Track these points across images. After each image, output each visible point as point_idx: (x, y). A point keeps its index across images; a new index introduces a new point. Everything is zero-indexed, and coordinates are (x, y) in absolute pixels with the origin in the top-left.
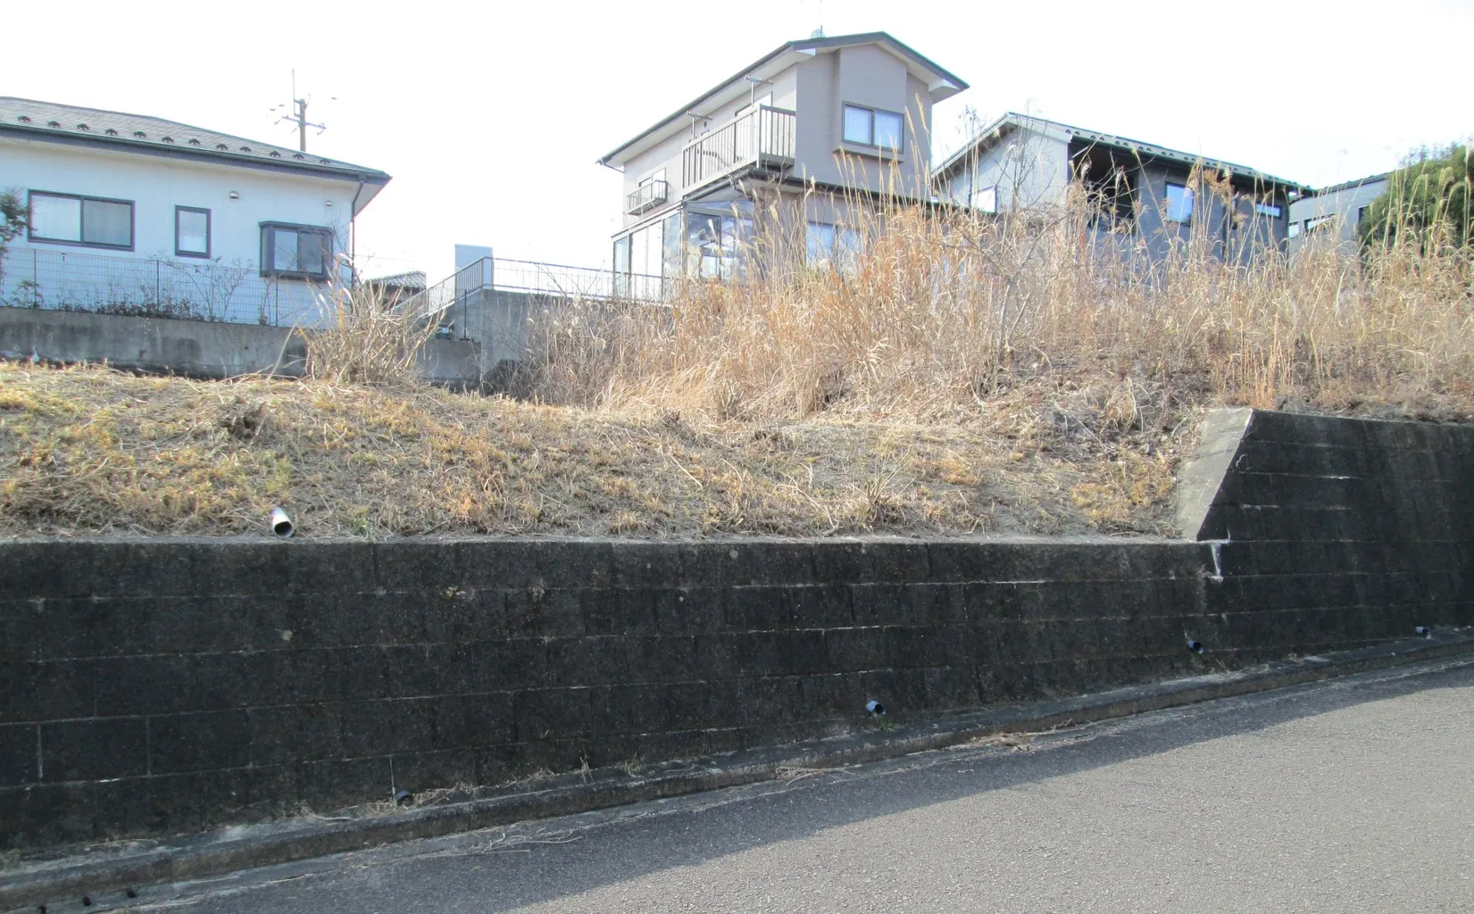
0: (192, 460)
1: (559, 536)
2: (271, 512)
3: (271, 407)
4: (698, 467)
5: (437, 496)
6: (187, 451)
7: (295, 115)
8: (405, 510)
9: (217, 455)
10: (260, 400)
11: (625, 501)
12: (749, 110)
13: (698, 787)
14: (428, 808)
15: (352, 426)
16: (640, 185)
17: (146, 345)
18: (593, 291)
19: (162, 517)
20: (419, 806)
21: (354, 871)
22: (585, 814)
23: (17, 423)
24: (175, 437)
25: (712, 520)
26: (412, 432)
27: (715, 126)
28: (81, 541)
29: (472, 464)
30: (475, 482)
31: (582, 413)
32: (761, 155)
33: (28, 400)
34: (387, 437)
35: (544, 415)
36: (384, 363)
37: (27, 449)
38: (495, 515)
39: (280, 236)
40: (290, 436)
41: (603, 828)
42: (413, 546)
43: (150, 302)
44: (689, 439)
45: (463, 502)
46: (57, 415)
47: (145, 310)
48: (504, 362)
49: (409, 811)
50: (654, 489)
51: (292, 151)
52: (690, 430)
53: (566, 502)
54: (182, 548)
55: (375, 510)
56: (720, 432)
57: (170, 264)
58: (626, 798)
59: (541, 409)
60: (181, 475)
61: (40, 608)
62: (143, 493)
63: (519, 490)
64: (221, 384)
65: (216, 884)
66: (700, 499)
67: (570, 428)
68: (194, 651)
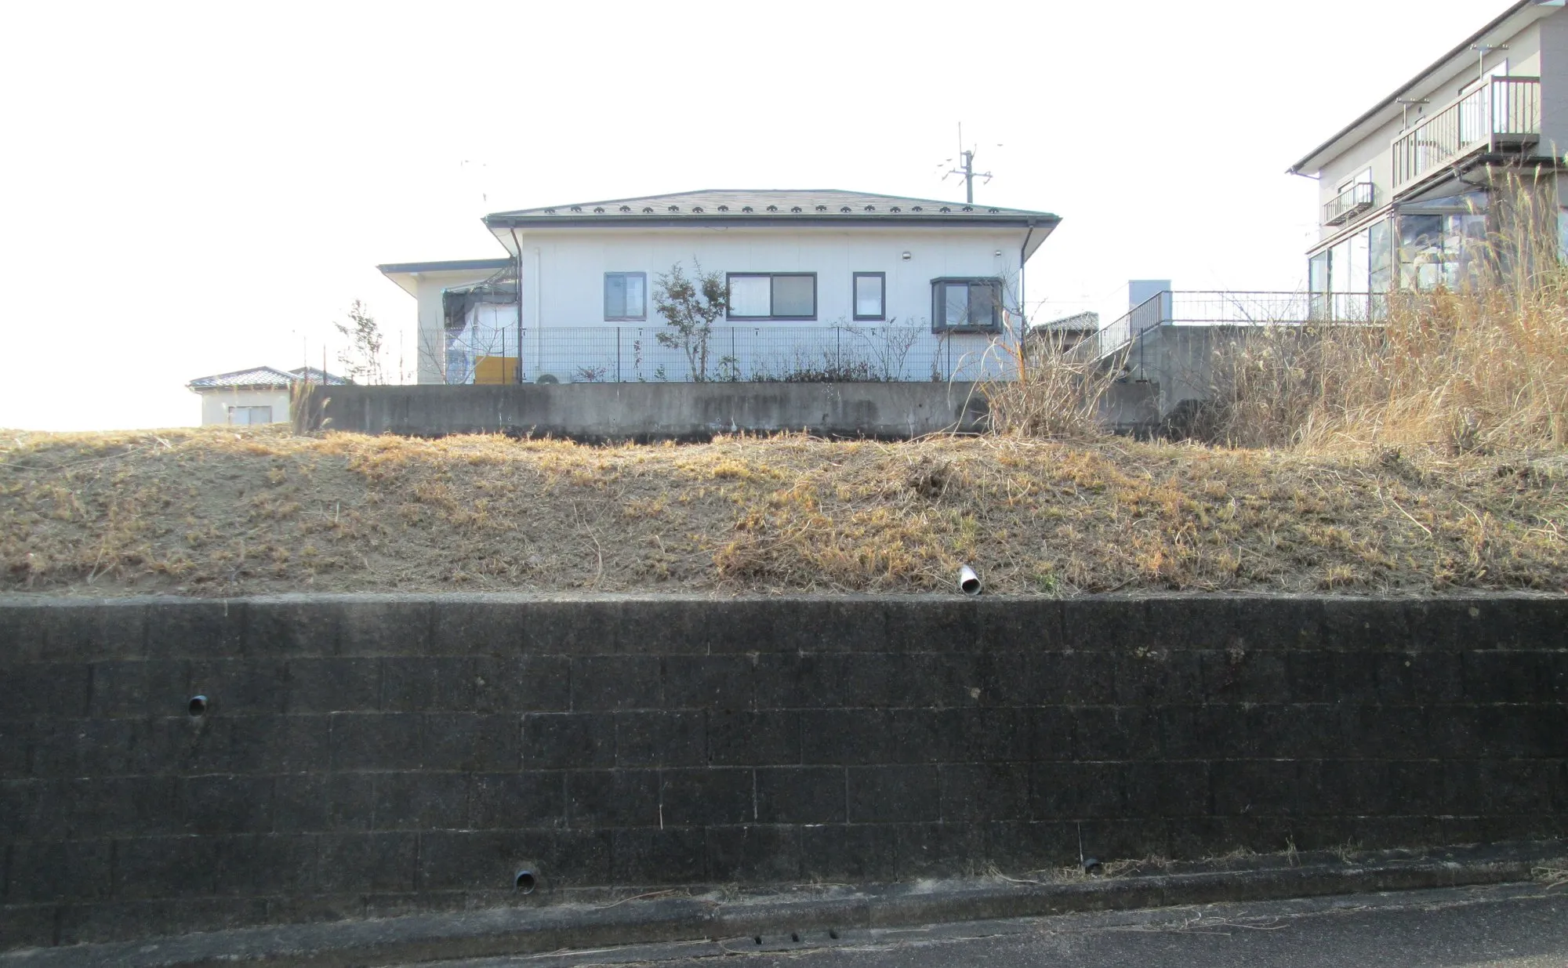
0: (884, 520)
1: (1261, 592)
2: (958, 570)
3: (956, 465)
4: (1426, 512)
5: (1125, 551)
6: (880, 511)
7: (962, 167)
8: (1091, 565)
9: (907, 514)
10: (945, 459)
11: (1337, 553)
12: (1478, 84)
13: (1430, 882)
14: (1118, 878)
15: (1035, 480)
16: (1340, 190)
17: (829, 409)
18: (1286, 318)
19: (858, 576)
20: (1108, 876)
21: (1043, 937)
22: (1292, 900)
23: (734, 490)
24: (868, 499)
25: (1445, 572)
26: (1098, 484)
27: (1432, 110)
28: (790, 598)
29: (1162, 516)
30: (1165, 535)
31: (1283, 455)
32: (1494, 135)
33: (742, 469)
34: (1071, 491)
35: (1239, 459)
36: (1065, 413)
37: (742, 514)
38: (1188, 570)
39: (951, 291)
40: (975, 493)
41: (1314, 918)
42: (1102, 603)
43: (832, 368)
44: (1412, 479)
45: (1153, 557)
46: (766, 482)
47: (827, 375)
48: (1184, 404)
49: (1097, 880)
50: (1371, 538)
51: (962, 205)
52: (1413, 468)
53: (1267, 555)
54: (877, 605)
55: (1061, 566)
56: (1453, 470)
57: (849, 329)
58: (1339, 887)
59: (1236, 454)
60: (874, 535)
61: (755, 662)
62: (841, 554)
63: (1214, 542)
64: (909, 444)
65: (909, 934)
66: (1429, 549)
67: (1271, 472)
68: (889, 706)
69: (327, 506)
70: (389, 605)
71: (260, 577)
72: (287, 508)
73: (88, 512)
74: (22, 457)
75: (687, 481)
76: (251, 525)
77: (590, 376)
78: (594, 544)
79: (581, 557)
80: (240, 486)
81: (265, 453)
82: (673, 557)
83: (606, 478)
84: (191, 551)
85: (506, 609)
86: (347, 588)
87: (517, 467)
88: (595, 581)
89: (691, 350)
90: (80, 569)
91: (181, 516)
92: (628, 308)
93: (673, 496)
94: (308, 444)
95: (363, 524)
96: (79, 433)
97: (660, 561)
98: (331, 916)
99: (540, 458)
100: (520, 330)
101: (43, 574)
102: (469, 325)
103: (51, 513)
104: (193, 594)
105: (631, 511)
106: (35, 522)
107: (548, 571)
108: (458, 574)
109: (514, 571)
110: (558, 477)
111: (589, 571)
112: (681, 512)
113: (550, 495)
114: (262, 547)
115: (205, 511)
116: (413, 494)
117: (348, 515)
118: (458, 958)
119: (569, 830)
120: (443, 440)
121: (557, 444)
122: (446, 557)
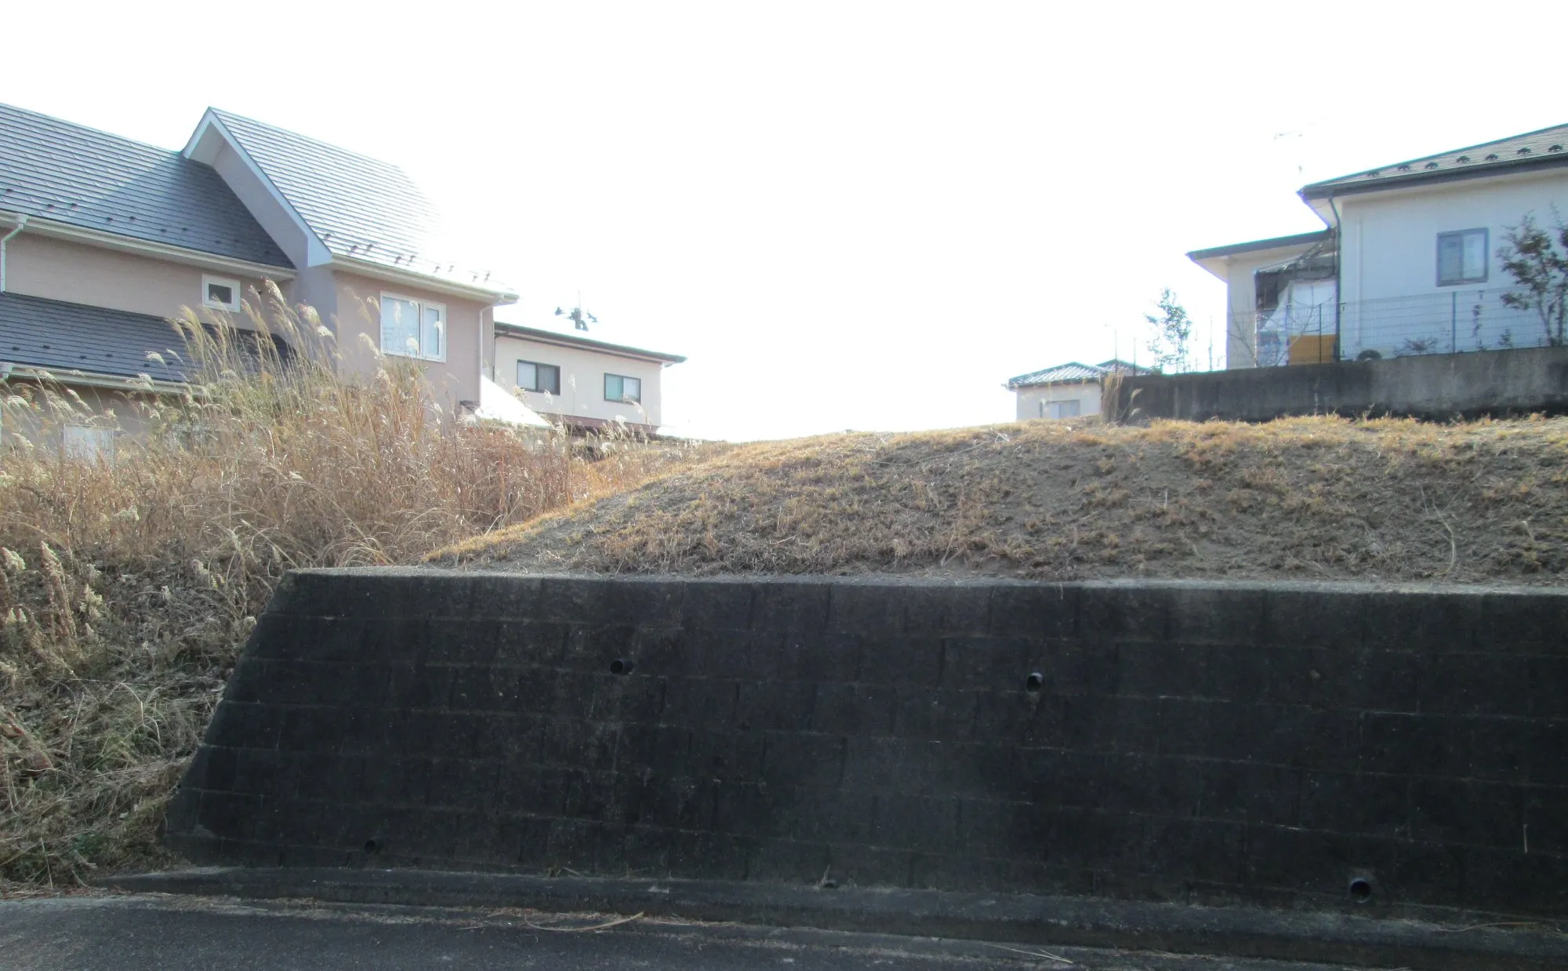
69: (1156, 493)
70: (1220, 592)
71: (1092, 562)
72: (1117, 495)
73: (940, 502)
74: (886, 454)
75: (1562, 458)
76: (1082, 513)
77: (1419, 347)
78: (1446, 531)
79: (1430, 545)
80: (1071, 476)
81: (1094, 444)
82: (1544, 546)
83: (1460, 458)
84: (1028, 537)
85: (1345, 599)
86: (1176, 575)
87: (1355, 448)
88: (1448, 571)
89: (1546, 310)
90: (935, 553)
91: (1019, 504)
92: (1465, 269)
93: (1543, 477)
94: (1136, 433)
95: (1191, 511)
96: (933, 432)
97: (1528, 549)
98: (1155, 897)
99: (1381, 438)
100: (1338, 306)
101: (904, 557)
102: (1282, 305)
103: (911, 504)
104: (1031, 577)
105: (1491, 494)
106: (897, 512)
107: (1391, 559)
108: (1291, 561)
109: (1352, 559)
110: (1402, 458)
111: (1440, 560)
112: (1555, 494)
113: (1393, 477)
114: (1093, 534)
115: (1041, 499)
116: (1242, 480)
117: (1176, 502)
118: (1285, 959)
119: (1412, 841)
120: (1271, 423)
121: (1398, 423)
122: (1278, 543)
